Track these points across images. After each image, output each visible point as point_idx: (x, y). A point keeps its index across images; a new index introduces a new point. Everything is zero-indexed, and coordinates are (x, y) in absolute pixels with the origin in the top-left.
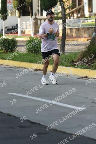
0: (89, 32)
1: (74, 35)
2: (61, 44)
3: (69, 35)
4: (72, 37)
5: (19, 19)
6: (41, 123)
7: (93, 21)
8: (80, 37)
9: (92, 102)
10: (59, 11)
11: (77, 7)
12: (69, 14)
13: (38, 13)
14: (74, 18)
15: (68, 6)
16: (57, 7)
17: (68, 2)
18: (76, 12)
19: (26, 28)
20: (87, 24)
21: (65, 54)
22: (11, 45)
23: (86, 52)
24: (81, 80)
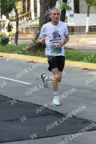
0: (34, 30)
1: (24, 32)
2: (15, 39)
3: (21, 32)
4: (23, 33)
6: (1, 94)
7: (37, 23)
8: (28, 34)
9: (37, 79)
10: (14, 16)
11: (27, 13)
12: (21, 17)
14: (24, 21)
15: (20, 12)
16: (12, 12)
17: (20, 9)
18: (26, 16)
20: (33, 25)
21: (18, 45)
24: (29, 63)
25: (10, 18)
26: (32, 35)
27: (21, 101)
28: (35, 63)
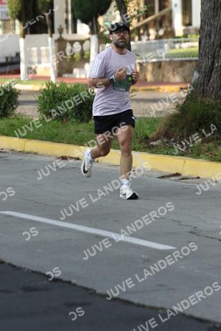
0: (183, 72)
1: (149, 77)
4: (145, 81)
5: (22, 40)
6: (74, 281)
7: (193, 47)
8: (162, 83)
9: (190, 232)
11: (157, 13)
12: (138, 29)
13: (67, 28)
14: (148, 40)
16: (111, 13)
17: (135, 2)
18: (154, 26)
19: (39, 62)
20: (180, 53)
22: (5, 101)
23: (175, 116)
24: (167, 180)
25: (102, 30)
26: (176, 88)
27: (139, 305)
28: (186, 179)
